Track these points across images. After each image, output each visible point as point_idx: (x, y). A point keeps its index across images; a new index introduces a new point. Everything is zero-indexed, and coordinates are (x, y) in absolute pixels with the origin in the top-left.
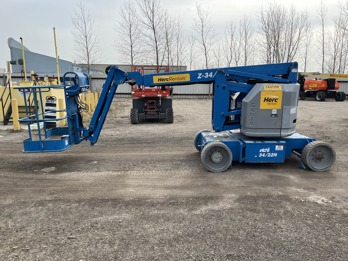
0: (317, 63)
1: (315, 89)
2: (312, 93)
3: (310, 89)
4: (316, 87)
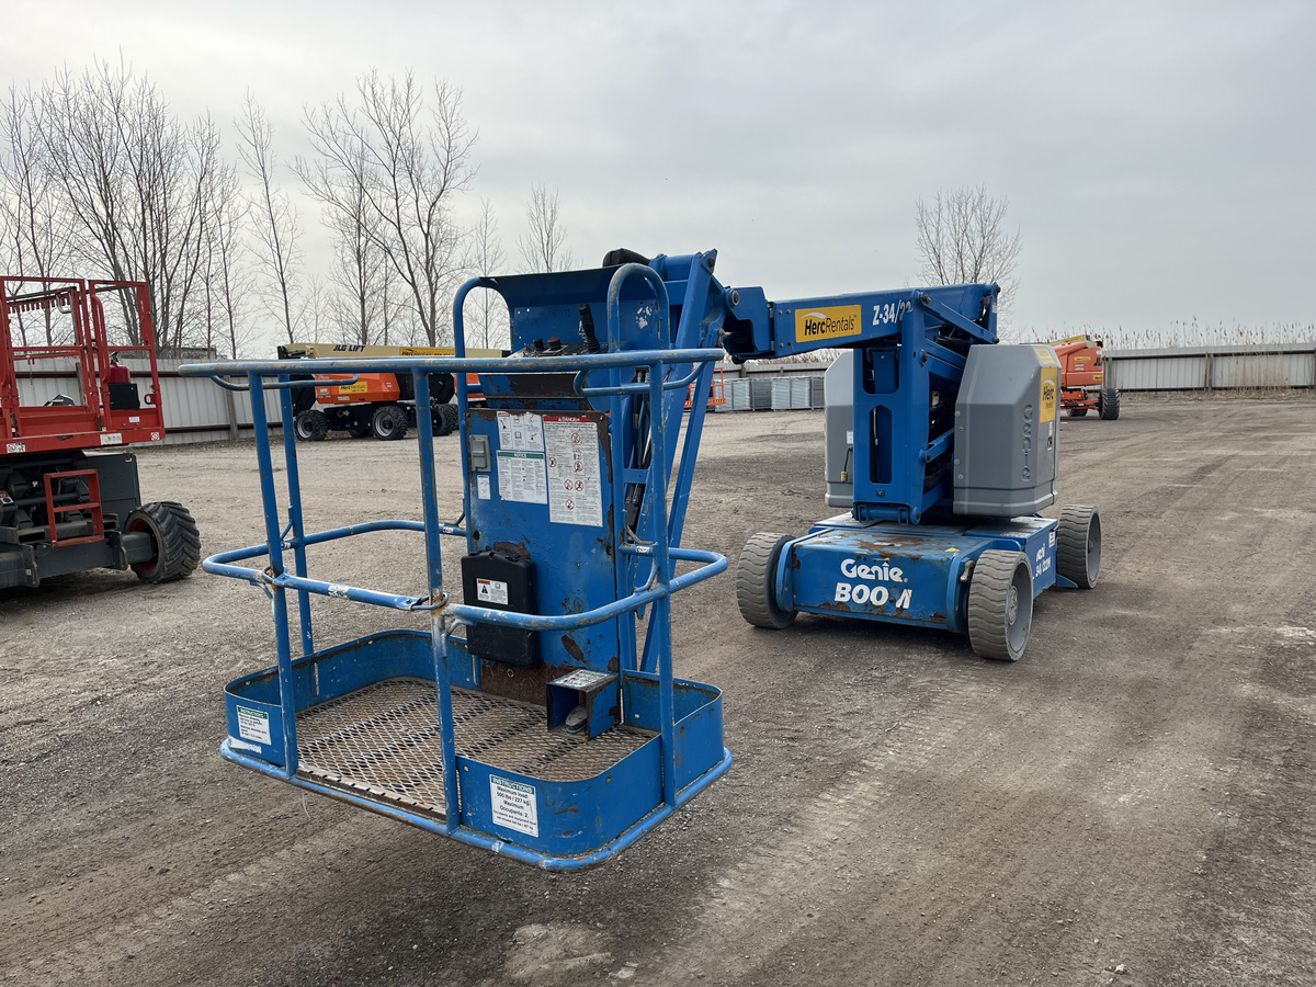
0: (268, 311)
1: (363, 400)
2: (347, 413)
3: (340, 399)
4: (366, 391)
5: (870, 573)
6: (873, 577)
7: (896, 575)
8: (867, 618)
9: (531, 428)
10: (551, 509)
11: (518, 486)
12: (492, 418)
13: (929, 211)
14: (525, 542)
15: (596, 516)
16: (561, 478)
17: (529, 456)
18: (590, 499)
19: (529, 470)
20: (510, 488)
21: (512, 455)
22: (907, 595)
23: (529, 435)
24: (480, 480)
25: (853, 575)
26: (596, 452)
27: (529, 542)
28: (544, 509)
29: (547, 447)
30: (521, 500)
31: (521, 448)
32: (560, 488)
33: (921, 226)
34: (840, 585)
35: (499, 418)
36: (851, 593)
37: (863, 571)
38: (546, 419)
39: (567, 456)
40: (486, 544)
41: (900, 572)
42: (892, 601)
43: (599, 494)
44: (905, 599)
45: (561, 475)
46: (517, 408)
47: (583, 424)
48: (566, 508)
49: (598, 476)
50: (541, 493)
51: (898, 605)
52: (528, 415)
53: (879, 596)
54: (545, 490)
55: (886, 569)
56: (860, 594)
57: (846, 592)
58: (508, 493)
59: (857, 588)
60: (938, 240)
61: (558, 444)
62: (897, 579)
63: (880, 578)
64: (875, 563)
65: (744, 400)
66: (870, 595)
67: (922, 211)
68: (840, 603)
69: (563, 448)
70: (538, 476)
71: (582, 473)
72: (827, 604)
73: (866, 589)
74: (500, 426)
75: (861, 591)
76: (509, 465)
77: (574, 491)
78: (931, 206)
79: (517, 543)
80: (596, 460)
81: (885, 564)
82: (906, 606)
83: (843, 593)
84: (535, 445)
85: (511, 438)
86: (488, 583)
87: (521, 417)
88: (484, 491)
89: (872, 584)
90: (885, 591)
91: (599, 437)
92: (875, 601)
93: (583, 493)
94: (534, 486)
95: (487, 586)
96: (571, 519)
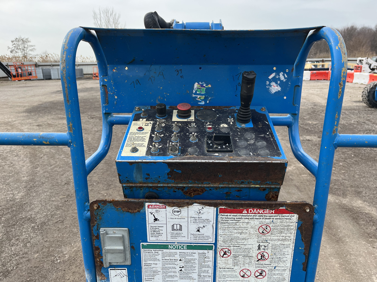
9: (198, 220)
13: (97, 14)
16: (236, 268)
17: (190, 247)
19: (188, 261)
21: (165, 247)
23: (193, 227)
29: (220, 239)
31: (180, 239)
33: (94, 19)
35: (148, 211)
38: (222, 211)
39: (248, 246)
45: (235, 264)
47: (280, 216)
49: (290, 265)
52: (196, 207)
60: (101, 24)
61: (237, 235)
65: (41, 76)
67: (95, 13)
69: (244, 239)
70: (201, 266)
71: (266, 262)
74: (150, 219)
78: (97, 12)
84: (202, 236)
85: (165, 230)
87: (184, 209)
94: (195, 276)
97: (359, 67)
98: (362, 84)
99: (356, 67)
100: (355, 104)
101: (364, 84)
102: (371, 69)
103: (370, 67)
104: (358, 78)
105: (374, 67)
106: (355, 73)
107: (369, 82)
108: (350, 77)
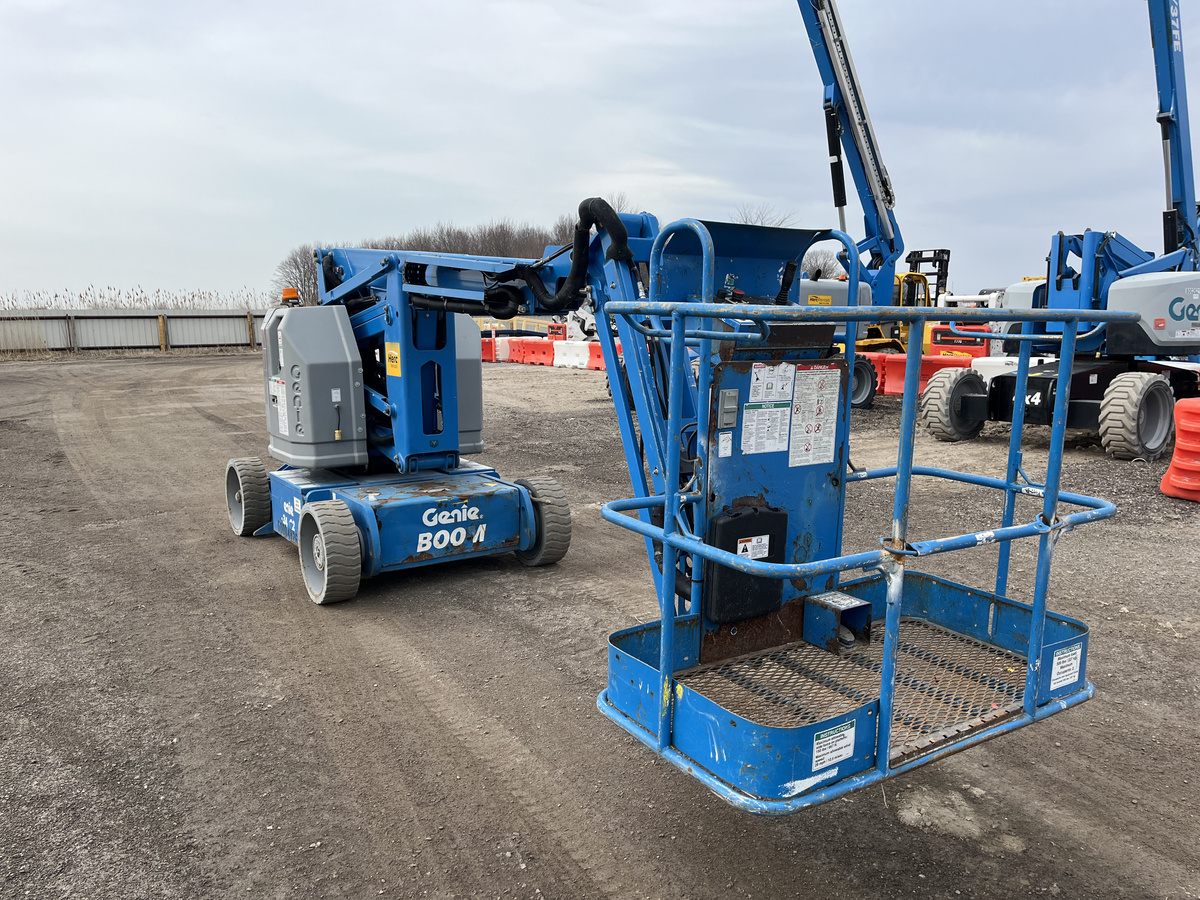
5: (450, 517)
6: (452, 521)
7: (473, 514)
8: (447, 560)
9: (784, 378)
10: (790, 454)
11: (761, 438)
12: (746, 371)
14: (763, 492)
15: (829, 454)
16: (803, 424)
17: (776, 406)
18: (825, 439)
19: (774, 420)
20: (752, 441)
21: (760, 407)
22: (482, 529)
23: (780, 385)
24: (722, 437)
25: (434, 523)
26: (836, 396)
27: (767, 491)
28: (785, 455)
30: (762, 451)
31: (771, 398)
32: (801, 433)
34: (421, 536)
35: (754, 370)
36: (432, 541)
37: (444, 518)
38: (799, 369)
39: (812, 402)
40: (723, 504)
41: (477, 510)
42: (469, 538)
43: (834, 434)
44: (480, 534)
45: (803, 420)
46: (773, 358)
47: (830, 371)
48: (804, 452)
49: (835, 417)
50: (781, 441)
51: (475, 541)
52: (784, 365)
53: (458, 537)
54: (787, 438)
55: (464, 511)
56: (441, 540)
57: (427, 541)
58: (750, 447)
59: (438, 535)
61: (806, 391)
62: (474, 517)
63: (459, 520)
64: (456, 507)
66: (452, 538)
68: (422, 553)
69: (810, 394)
70: (782, 424)
71: (822, 416)
72: (411, 557)
73: (445, 532)
74: (753, 378)
75: (442, 537)
76: (755, 418)
77: (813, 434)
79: (756, 495)
80: (835, 404)
81: (465, 506)
82: (482, 540)
83: (425, 543)
84: (784, 394)
85: (762, 390)
86: (750, 541)
87: (776, 368)
88: (725, 449)
89: (450, 528)
90: (462, 531)
91: (841, 382)
92: (455, 543)
93: (820, 434)
94: (777, 435)
95: (747, 544)
96: (808, 460)
97: (559, 328)
98: (576, 367)
99: (551, 327)
100: (592, 406)
101: (579, 366)
102: (585, 333)
103: (582, 327)
104: (565, 355)
105: (591, 328)
106: (556, 343)
107: (589, 362)
108: (544, 353)
